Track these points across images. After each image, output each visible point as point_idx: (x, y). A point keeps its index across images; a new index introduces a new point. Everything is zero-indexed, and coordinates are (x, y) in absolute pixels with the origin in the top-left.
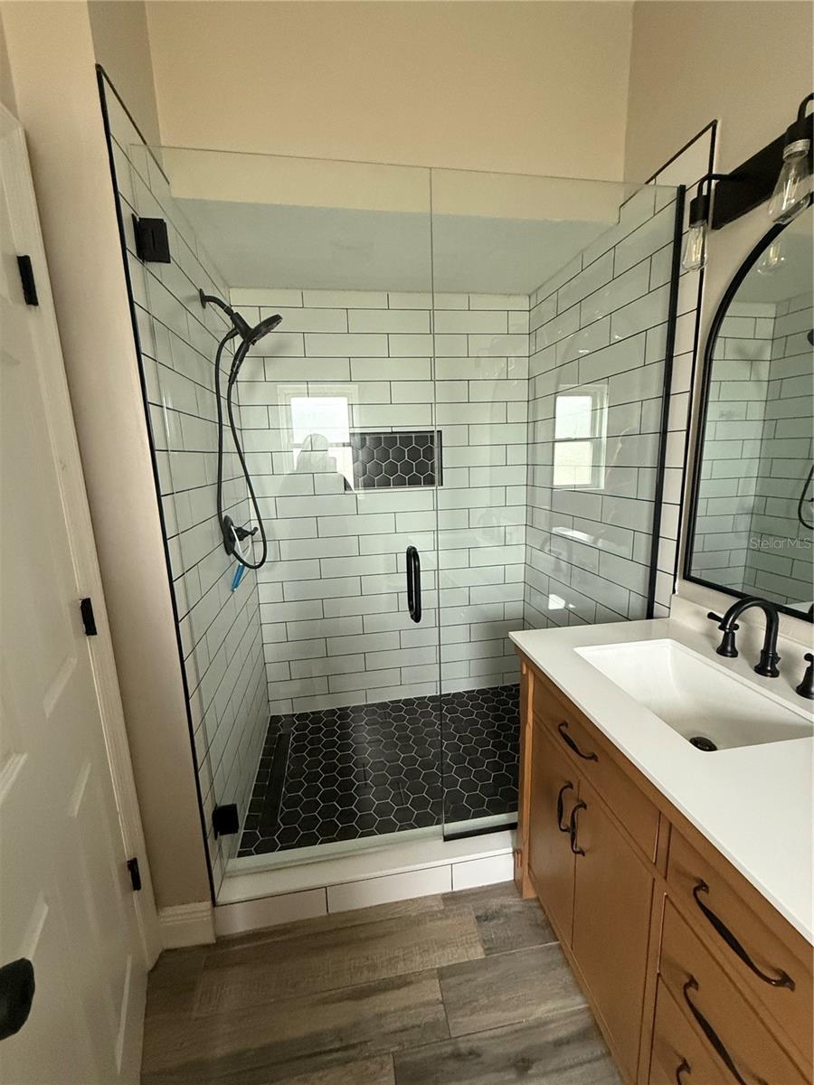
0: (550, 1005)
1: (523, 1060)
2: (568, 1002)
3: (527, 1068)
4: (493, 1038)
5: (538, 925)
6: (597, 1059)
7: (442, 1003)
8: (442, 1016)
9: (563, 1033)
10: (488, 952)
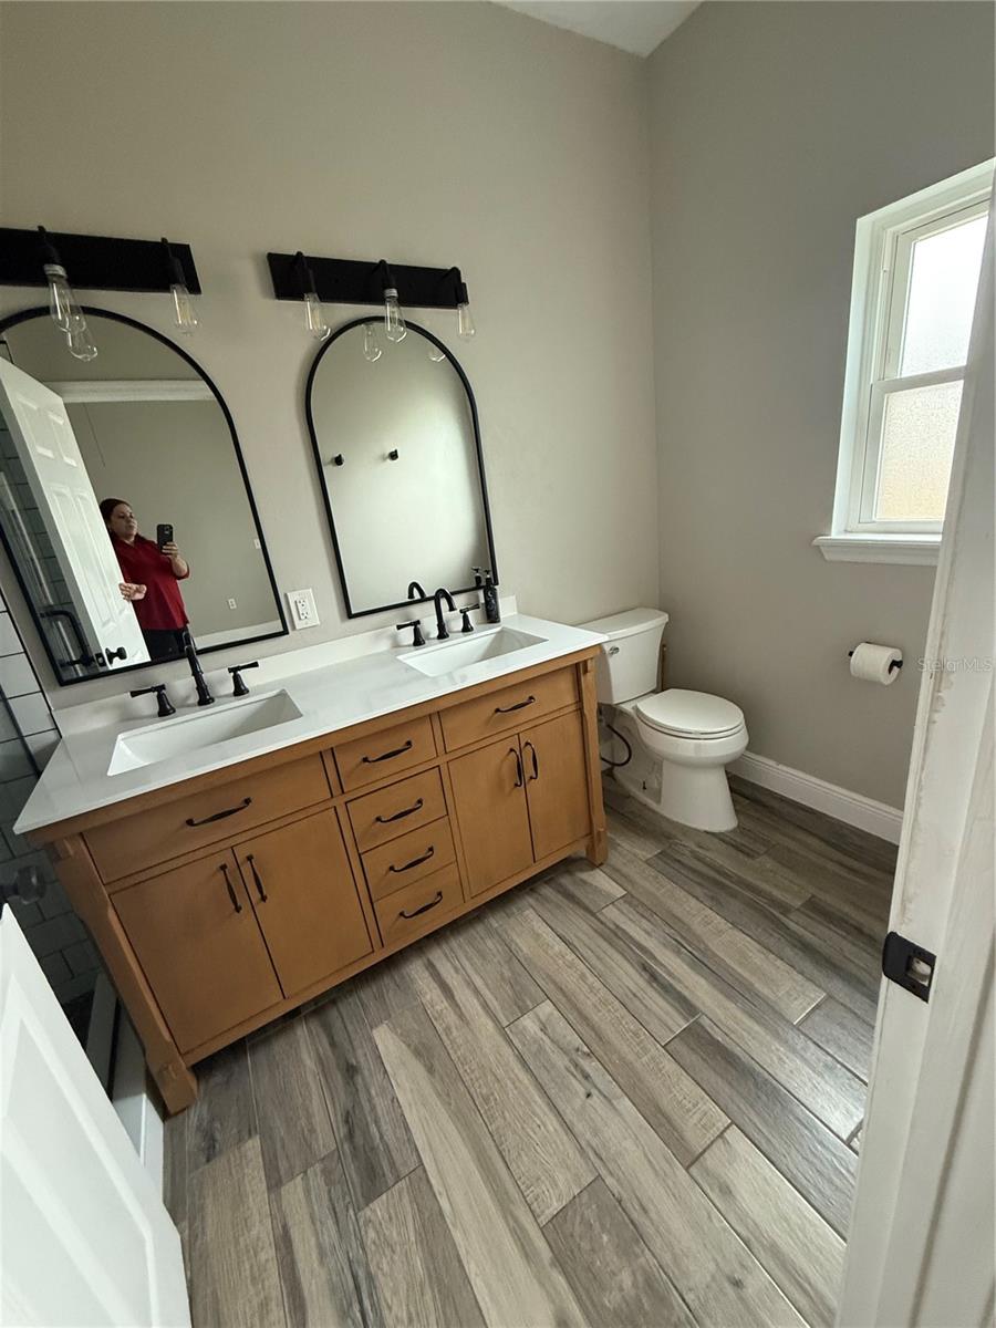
0: (305, 1056)
1: (348, 1070)
2: (302, 1040)
3: (352, 1066)
4: (334, 1104)
5: (227, 1082)
6: (340, 1013)
7: (305, 1172)
8: (318, 1167)
9: (325, 1041)
10: (253, 1132)
